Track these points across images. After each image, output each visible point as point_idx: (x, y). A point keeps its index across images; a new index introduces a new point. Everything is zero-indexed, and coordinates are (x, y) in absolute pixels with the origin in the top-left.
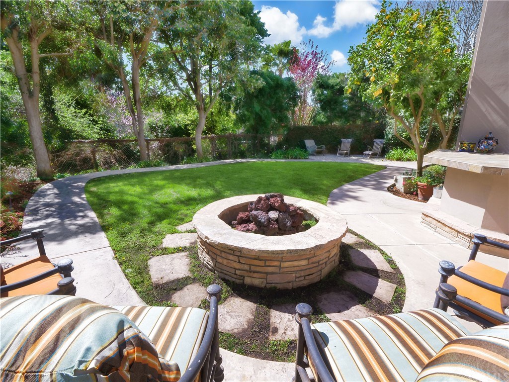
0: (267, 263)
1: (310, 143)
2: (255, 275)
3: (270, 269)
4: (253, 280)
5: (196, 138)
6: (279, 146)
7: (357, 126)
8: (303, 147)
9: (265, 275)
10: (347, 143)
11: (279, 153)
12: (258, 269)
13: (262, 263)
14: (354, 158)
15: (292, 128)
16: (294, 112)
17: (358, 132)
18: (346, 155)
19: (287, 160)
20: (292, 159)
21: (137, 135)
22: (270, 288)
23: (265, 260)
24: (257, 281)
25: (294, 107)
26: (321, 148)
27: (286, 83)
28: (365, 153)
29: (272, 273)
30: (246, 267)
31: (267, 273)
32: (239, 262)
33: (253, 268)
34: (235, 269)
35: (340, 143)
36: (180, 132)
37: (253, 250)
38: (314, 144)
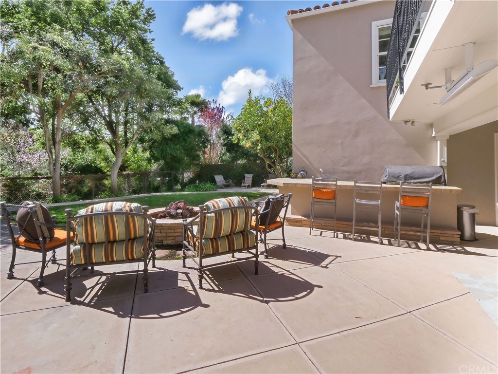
0: (175, 231)
1: (219, 179)
2: (169, 238)
3: (177, 234)
4: (168, 241)
5: (112, 175)
6: (192, 181)
7: (257, 164)
8: (213, 181)
9: (174, 238)
10: (249, 178)
11: (192, 187)
12: (171, 235)
13: (172, 231)
14: (254, 189)
15: (203, 166)
16: (204, 153)
17: (256, 169)
18: (249, 187)
19: (199, 192)
20: (203, 191)
21: (52, 173)
22: (177, 245)
23: (174, 229)
24: (170, 242)
25: (205, 149)
26: (229, 182)
27: (197, 129)
28: (262, 185)
29: (178, 236)
30: (164, 235)
31: (175, 236)
32: (160, 233)
33: (168, 235)
34: (158, 237)
35: (244, 178)
36: (89, 169)
37: (168, 224)
38: (223, 179)
